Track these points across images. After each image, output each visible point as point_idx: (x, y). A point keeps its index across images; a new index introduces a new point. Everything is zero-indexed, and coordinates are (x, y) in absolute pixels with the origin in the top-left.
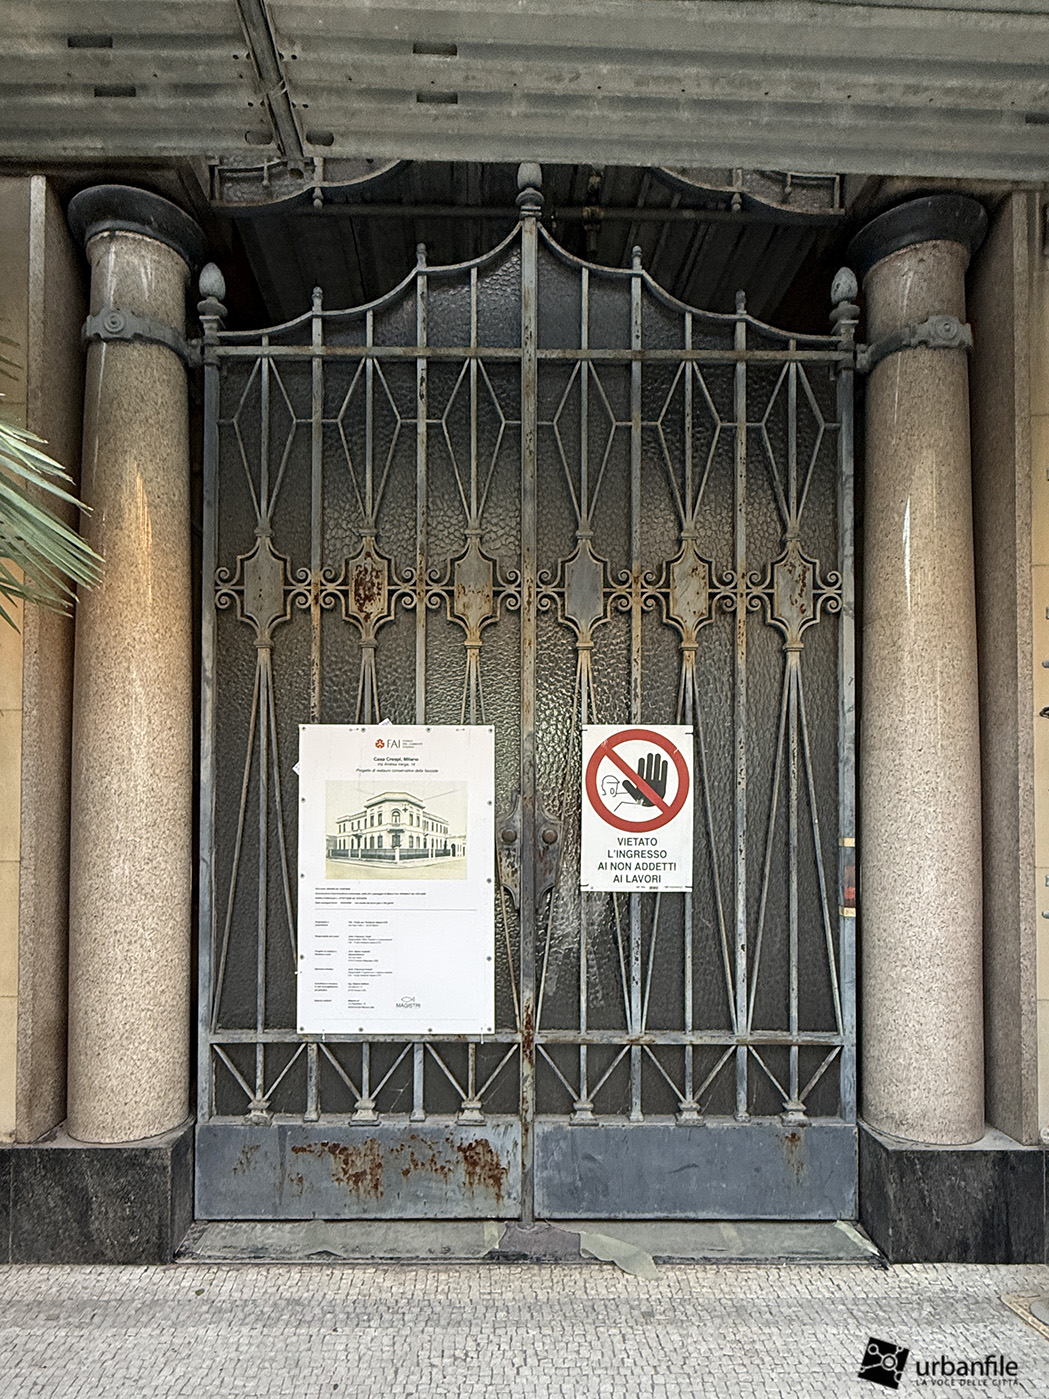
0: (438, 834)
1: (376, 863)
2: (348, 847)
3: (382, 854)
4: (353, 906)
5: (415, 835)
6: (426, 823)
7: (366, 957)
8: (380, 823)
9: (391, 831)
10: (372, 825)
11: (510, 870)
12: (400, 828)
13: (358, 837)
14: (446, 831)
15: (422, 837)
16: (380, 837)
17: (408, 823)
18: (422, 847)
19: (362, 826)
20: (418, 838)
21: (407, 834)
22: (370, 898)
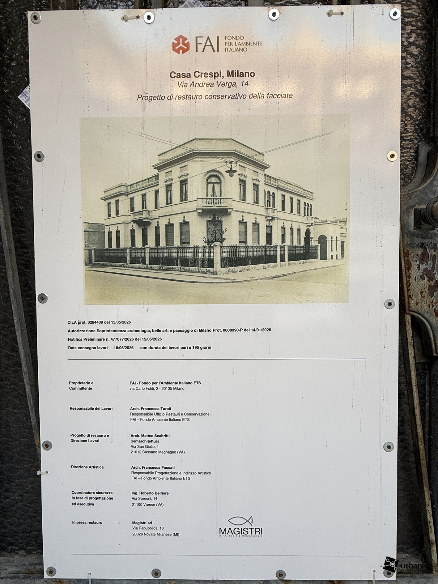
0: (294, 217)
1: (178, 274)
2: (125, 243)
3: (190, 256)
4: (137, 353)
5: (250, 220)
6: (270, 197)
7: (164, 445)
8: (184, 198)
9: (204, 213)
10: (169, 202)
11: (425, 284)
12: (223, 205)
13: (143, 224)
14: (308, 211)
15: (263, 224)
16: (184, 224)
17: (237, 197)
18: (263, 241)
19: (150, 205)
20: (256, 225)
21: (235, 218)
22: (168, 339)
